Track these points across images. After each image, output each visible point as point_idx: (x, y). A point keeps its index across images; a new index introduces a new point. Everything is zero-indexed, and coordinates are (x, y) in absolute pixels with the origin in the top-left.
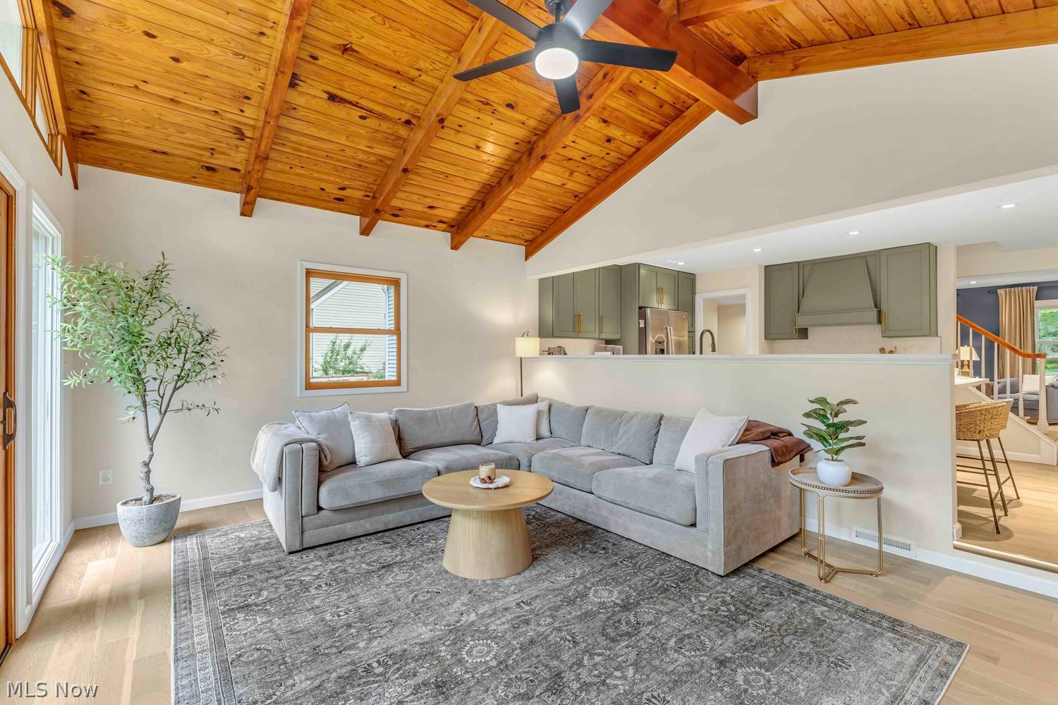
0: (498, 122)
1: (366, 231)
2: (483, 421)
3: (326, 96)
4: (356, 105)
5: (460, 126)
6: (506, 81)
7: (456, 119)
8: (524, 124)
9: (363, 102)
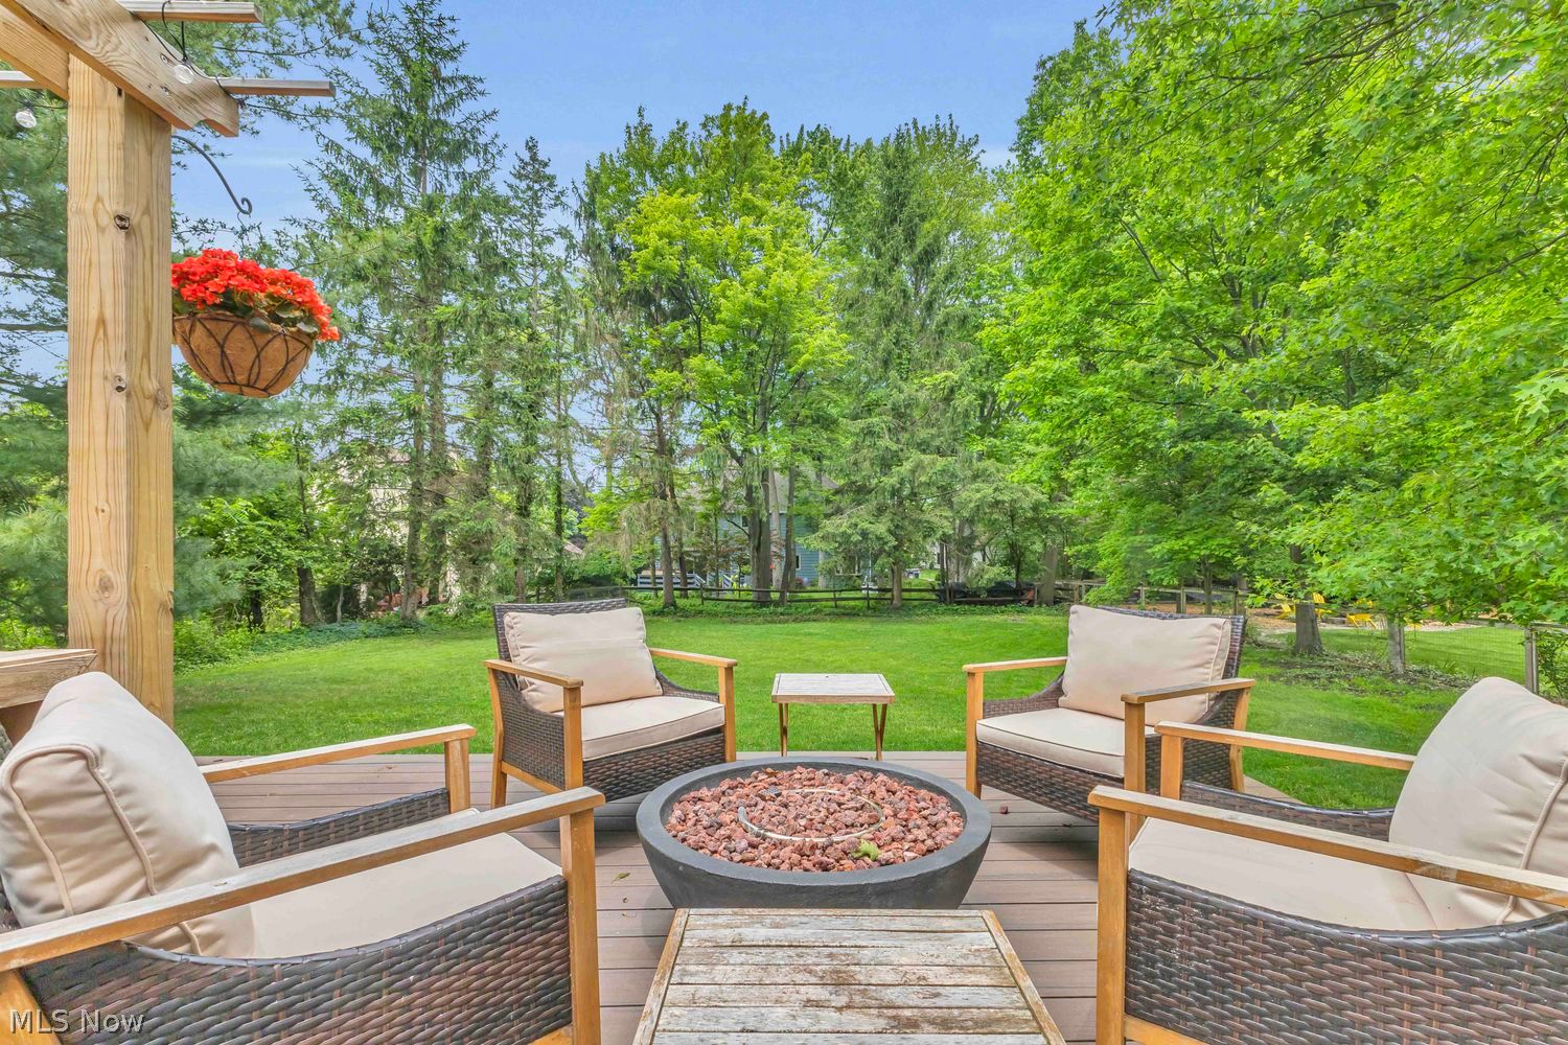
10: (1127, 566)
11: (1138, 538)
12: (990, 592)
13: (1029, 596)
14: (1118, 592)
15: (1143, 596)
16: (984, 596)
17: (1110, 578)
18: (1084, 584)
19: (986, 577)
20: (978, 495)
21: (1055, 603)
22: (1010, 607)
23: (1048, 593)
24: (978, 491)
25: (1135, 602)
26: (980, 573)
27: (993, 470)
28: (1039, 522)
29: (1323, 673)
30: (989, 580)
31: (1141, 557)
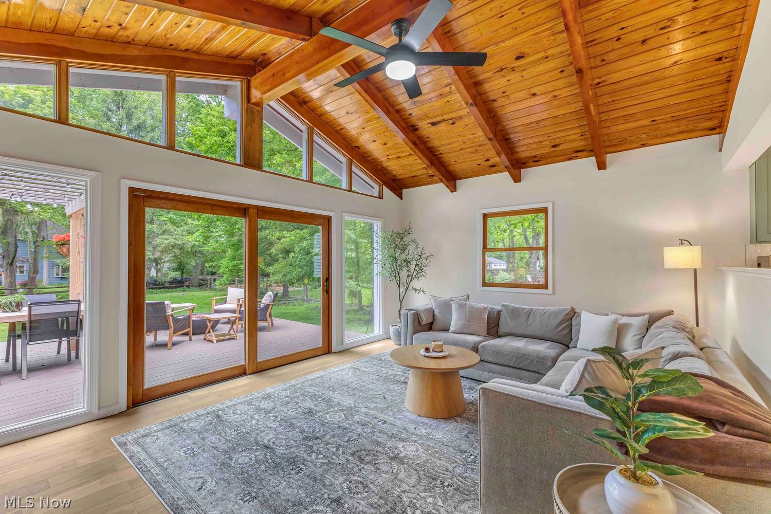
0: (525, 72)
1: (517, 179)
2: (575, 326)
3: (430, 125)
4: (443, 121)
5: (504, 92)
6: (495, 50)
7: (497, 91)
8: (547, 57)
9: (445, 117)
10: (231, 271)
11: (235, 262)
12: (170, 283)
13: (187, 284)
14: (228, 281)
15: (236, 281)
16: (167, 285)
17: (225, 275)
18: (213, 277)
19: (169, 276)
20: (167, 241)
21: (199, 286)
22: (179, 289)
23: (196, 282)
24: (167, 239)
25: (234, 284)
26: (166, 275)
27: (173, 230)
28: (194, 253)
29: (288, 302)
30: (171, 278)
31: (236, 268)
